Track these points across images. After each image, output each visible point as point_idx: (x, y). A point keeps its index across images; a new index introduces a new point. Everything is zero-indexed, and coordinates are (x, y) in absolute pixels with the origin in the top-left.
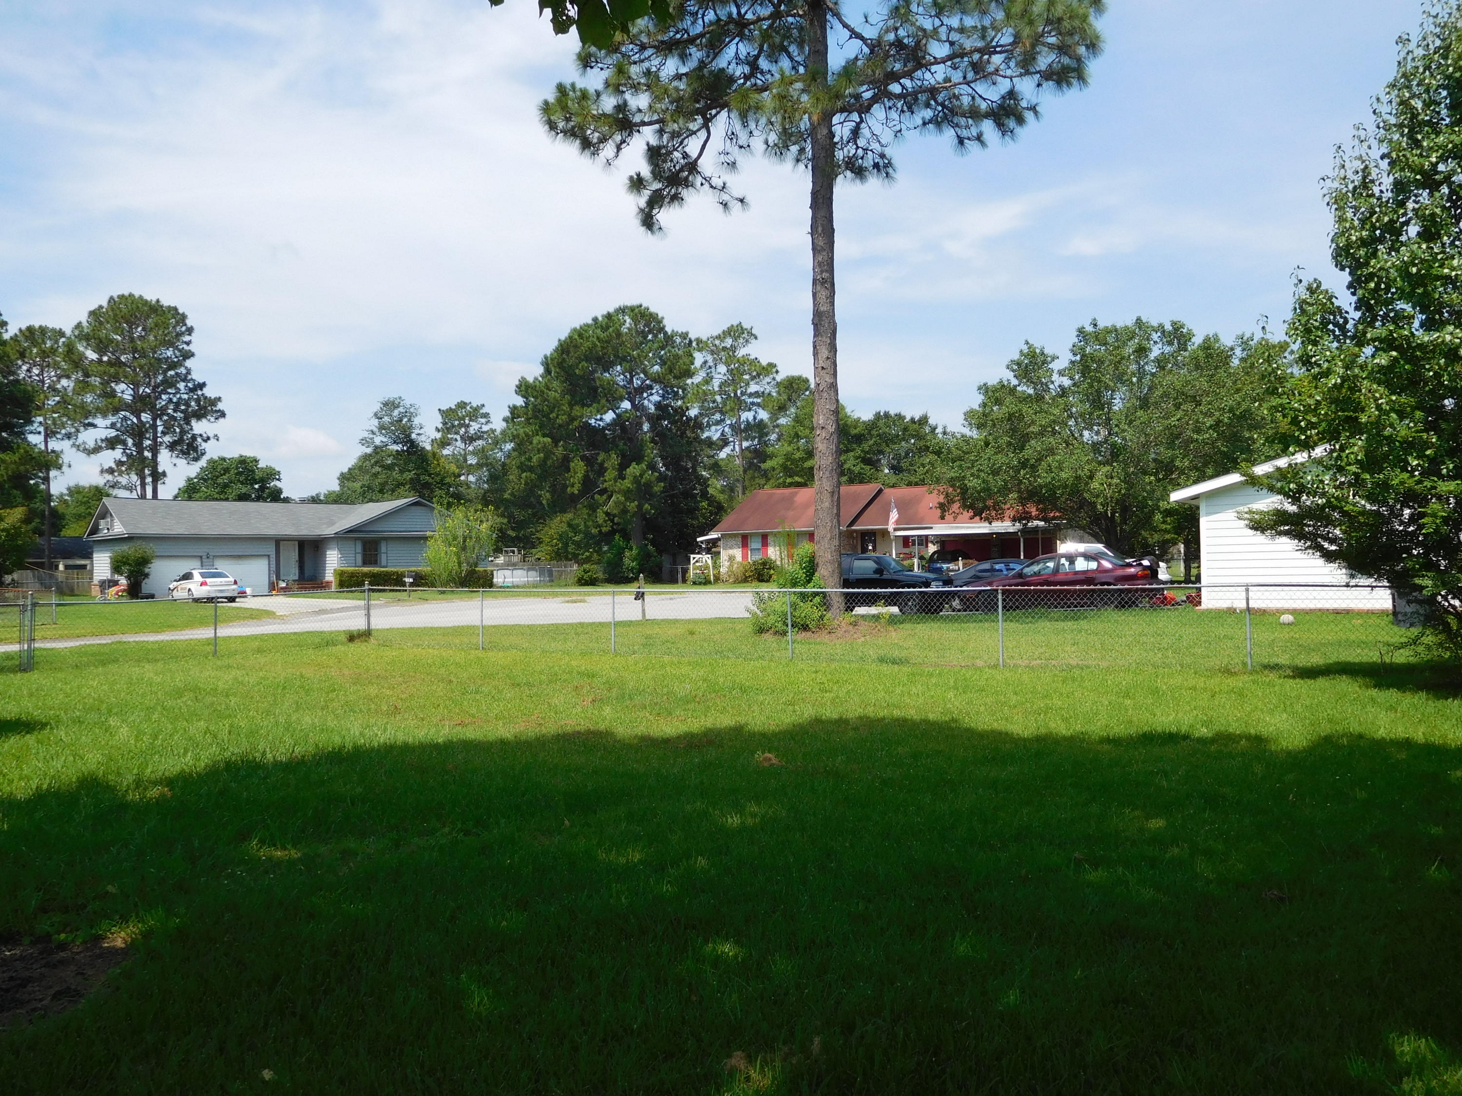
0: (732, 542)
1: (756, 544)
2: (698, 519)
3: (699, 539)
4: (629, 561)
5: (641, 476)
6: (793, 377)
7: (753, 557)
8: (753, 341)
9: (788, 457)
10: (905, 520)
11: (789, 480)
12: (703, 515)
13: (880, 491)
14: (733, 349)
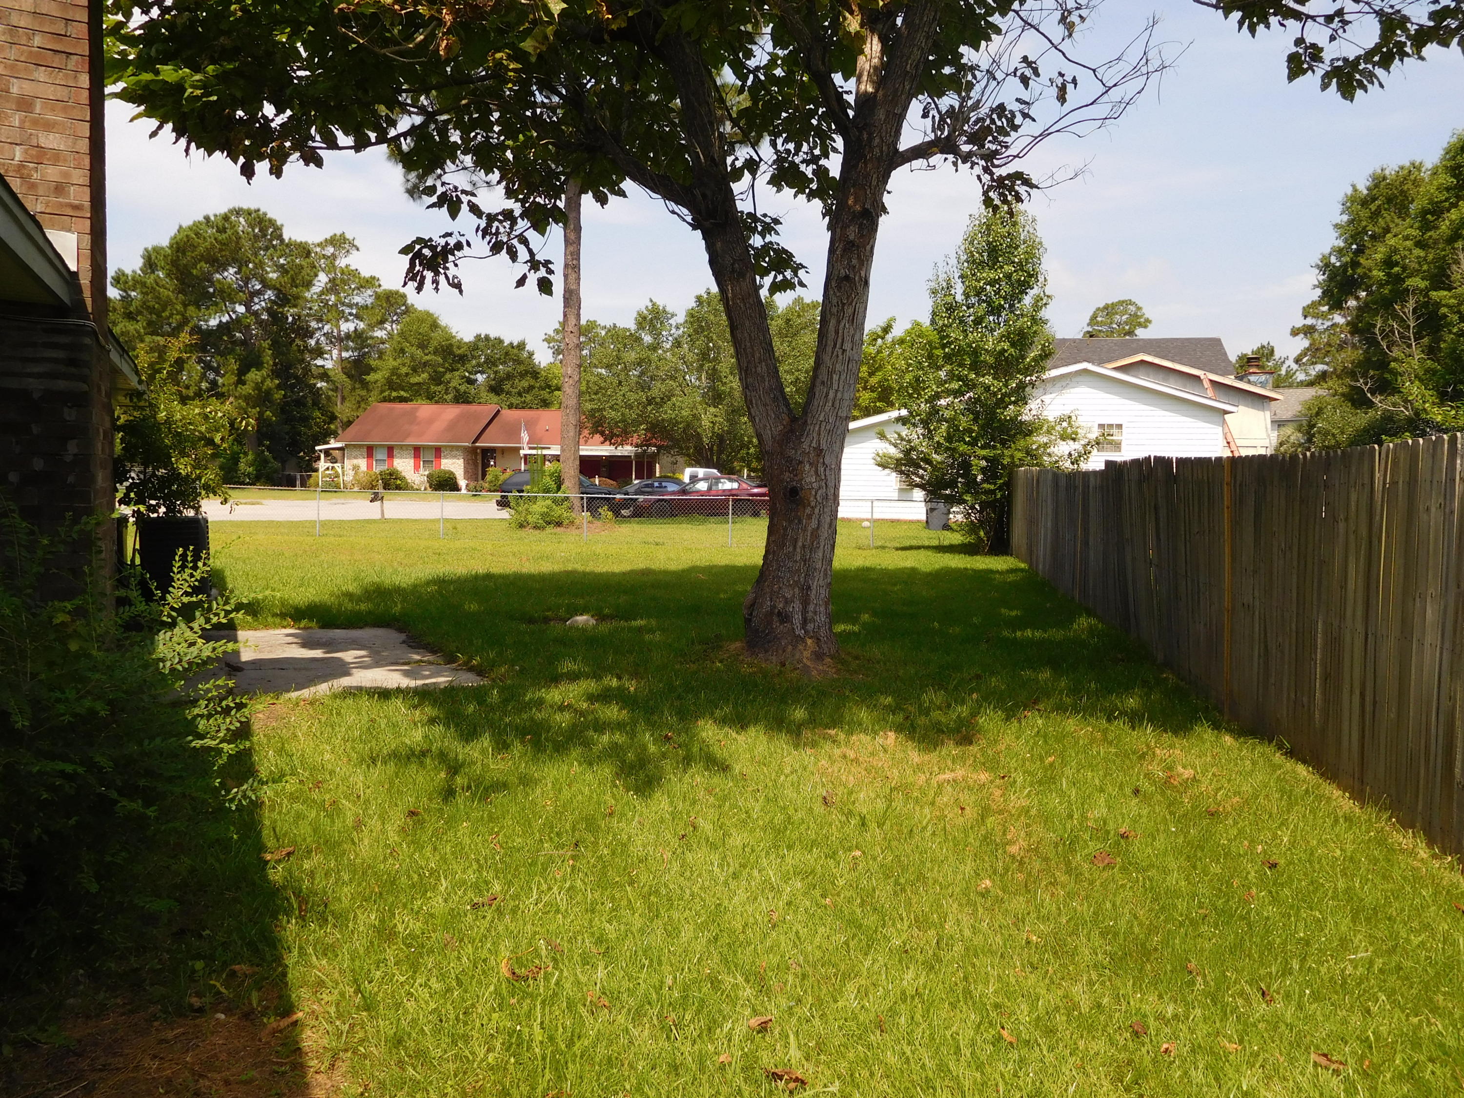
0: (356, 452)
1: (381, 455)
2: (311, 428)
3: (317, 448)
4: (245, 466)
5: (262, 382)
6: (390, 291)
7: (377, 469)
8: (355, 252)
9: (394, 371)
10: (534, 441)
11: (394, 394)
12: (317, 424)
13: (498, 411)
14: (334, 257)
